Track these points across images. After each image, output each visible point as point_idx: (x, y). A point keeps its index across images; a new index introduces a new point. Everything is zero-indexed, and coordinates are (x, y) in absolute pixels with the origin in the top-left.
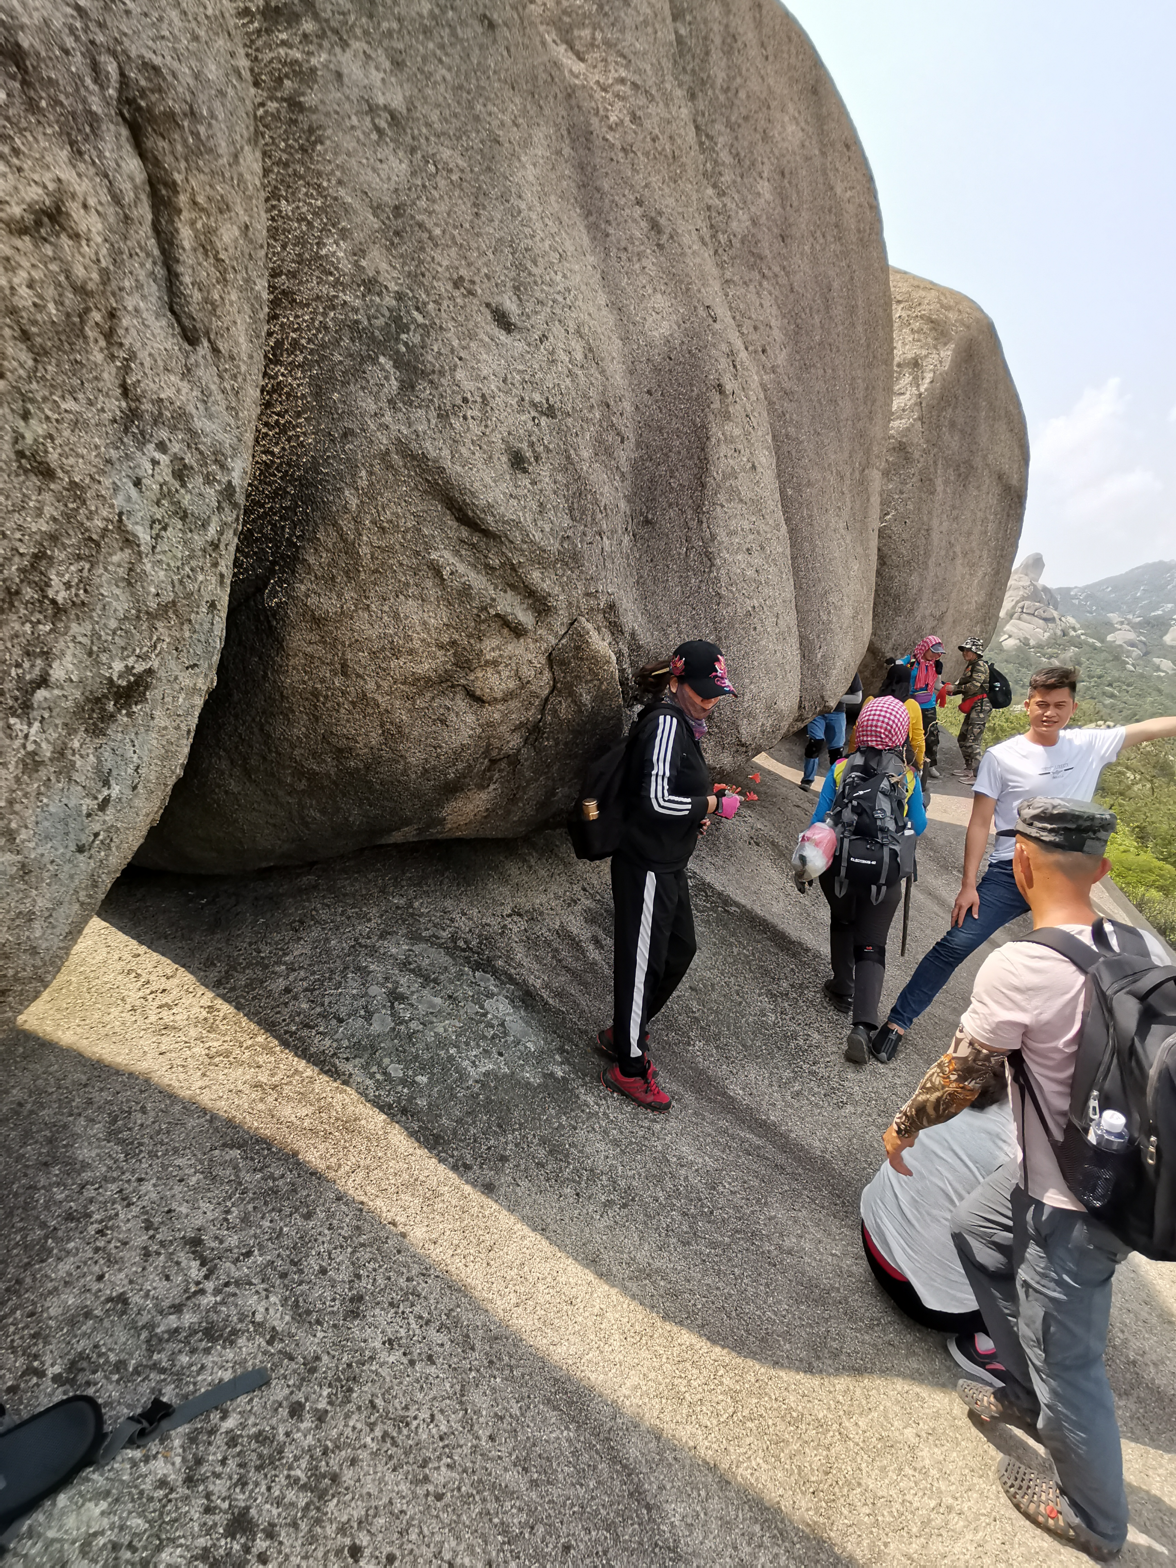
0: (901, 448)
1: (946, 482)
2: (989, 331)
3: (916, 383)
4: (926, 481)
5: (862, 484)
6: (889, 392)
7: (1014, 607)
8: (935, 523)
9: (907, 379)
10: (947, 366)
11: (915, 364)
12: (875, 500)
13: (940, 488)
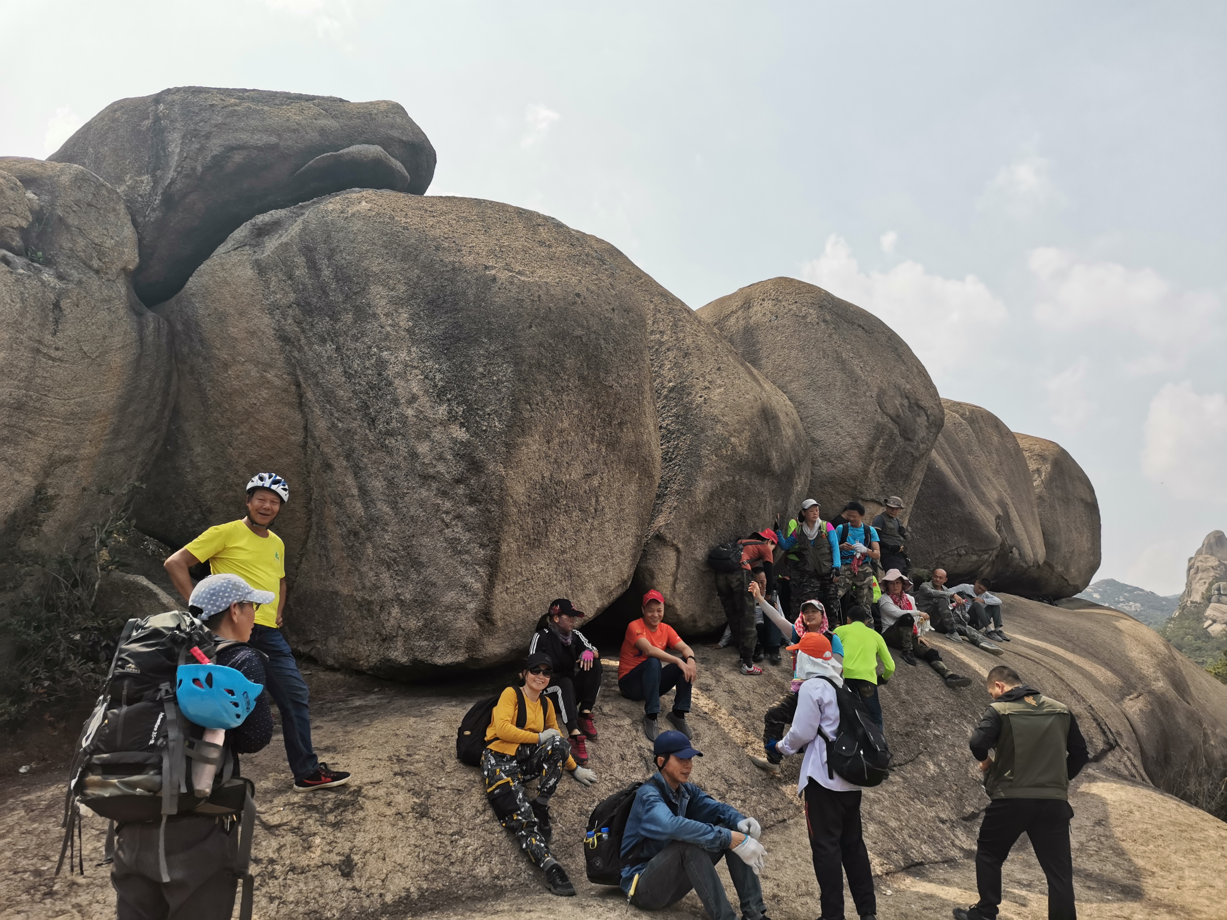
0: (1040, 497)
1: (1060, 506)
2: (1064, 453)
3: (1040, 476)
4: (1052, 507)
5: (1033, 513)
6: (1032, 481)
7: (1209, 590)
8: (1060, 519)
9: (1037, 475)
10: (1049, 469)
11: (1038, 471)
12: (1037, 517)
13: (1058, 508)
